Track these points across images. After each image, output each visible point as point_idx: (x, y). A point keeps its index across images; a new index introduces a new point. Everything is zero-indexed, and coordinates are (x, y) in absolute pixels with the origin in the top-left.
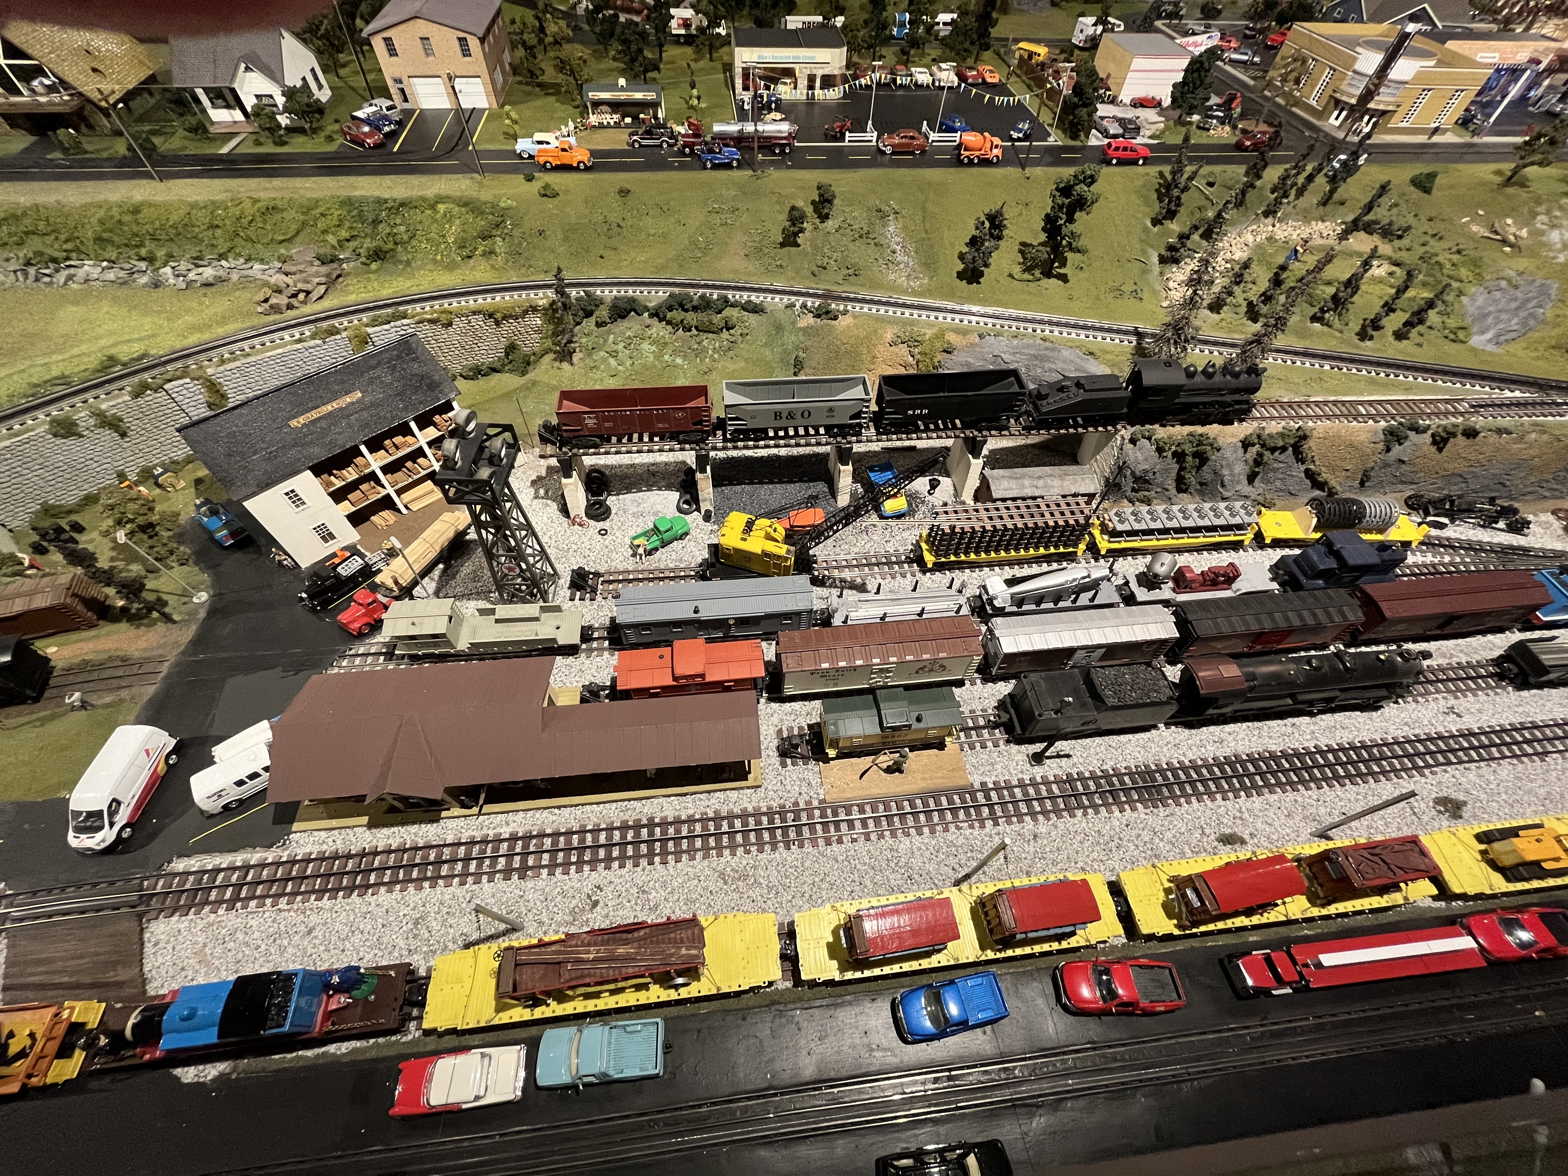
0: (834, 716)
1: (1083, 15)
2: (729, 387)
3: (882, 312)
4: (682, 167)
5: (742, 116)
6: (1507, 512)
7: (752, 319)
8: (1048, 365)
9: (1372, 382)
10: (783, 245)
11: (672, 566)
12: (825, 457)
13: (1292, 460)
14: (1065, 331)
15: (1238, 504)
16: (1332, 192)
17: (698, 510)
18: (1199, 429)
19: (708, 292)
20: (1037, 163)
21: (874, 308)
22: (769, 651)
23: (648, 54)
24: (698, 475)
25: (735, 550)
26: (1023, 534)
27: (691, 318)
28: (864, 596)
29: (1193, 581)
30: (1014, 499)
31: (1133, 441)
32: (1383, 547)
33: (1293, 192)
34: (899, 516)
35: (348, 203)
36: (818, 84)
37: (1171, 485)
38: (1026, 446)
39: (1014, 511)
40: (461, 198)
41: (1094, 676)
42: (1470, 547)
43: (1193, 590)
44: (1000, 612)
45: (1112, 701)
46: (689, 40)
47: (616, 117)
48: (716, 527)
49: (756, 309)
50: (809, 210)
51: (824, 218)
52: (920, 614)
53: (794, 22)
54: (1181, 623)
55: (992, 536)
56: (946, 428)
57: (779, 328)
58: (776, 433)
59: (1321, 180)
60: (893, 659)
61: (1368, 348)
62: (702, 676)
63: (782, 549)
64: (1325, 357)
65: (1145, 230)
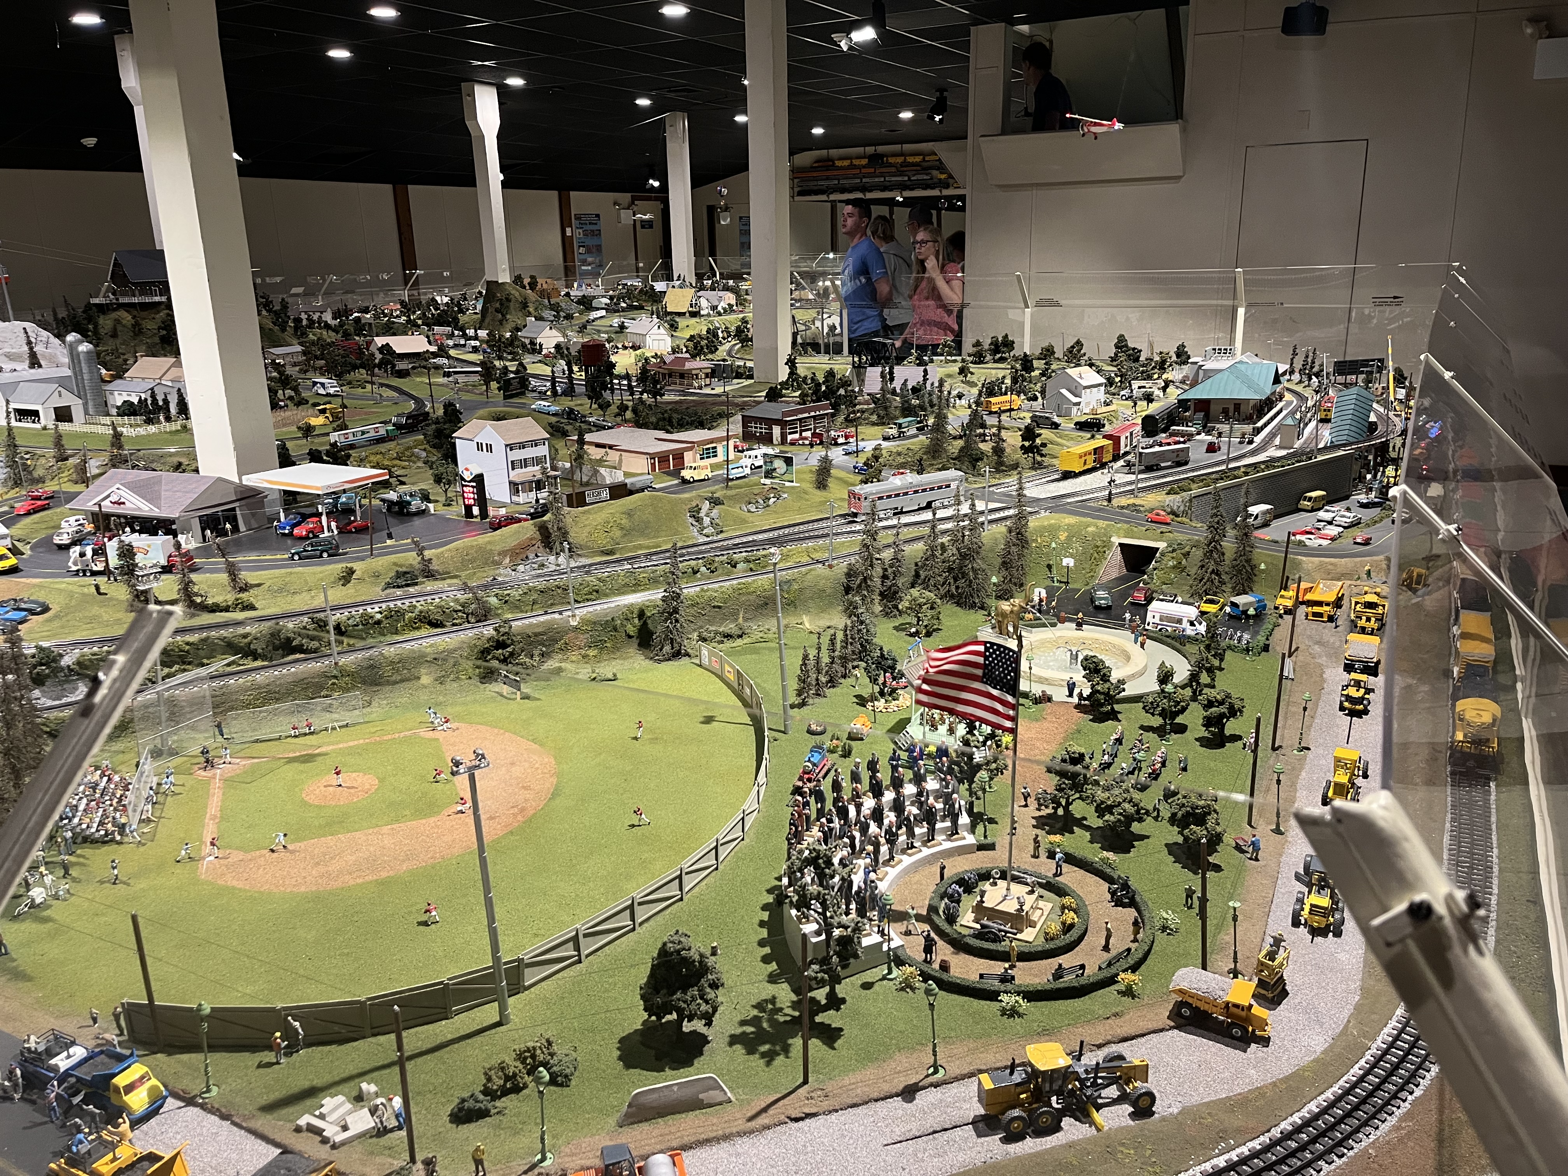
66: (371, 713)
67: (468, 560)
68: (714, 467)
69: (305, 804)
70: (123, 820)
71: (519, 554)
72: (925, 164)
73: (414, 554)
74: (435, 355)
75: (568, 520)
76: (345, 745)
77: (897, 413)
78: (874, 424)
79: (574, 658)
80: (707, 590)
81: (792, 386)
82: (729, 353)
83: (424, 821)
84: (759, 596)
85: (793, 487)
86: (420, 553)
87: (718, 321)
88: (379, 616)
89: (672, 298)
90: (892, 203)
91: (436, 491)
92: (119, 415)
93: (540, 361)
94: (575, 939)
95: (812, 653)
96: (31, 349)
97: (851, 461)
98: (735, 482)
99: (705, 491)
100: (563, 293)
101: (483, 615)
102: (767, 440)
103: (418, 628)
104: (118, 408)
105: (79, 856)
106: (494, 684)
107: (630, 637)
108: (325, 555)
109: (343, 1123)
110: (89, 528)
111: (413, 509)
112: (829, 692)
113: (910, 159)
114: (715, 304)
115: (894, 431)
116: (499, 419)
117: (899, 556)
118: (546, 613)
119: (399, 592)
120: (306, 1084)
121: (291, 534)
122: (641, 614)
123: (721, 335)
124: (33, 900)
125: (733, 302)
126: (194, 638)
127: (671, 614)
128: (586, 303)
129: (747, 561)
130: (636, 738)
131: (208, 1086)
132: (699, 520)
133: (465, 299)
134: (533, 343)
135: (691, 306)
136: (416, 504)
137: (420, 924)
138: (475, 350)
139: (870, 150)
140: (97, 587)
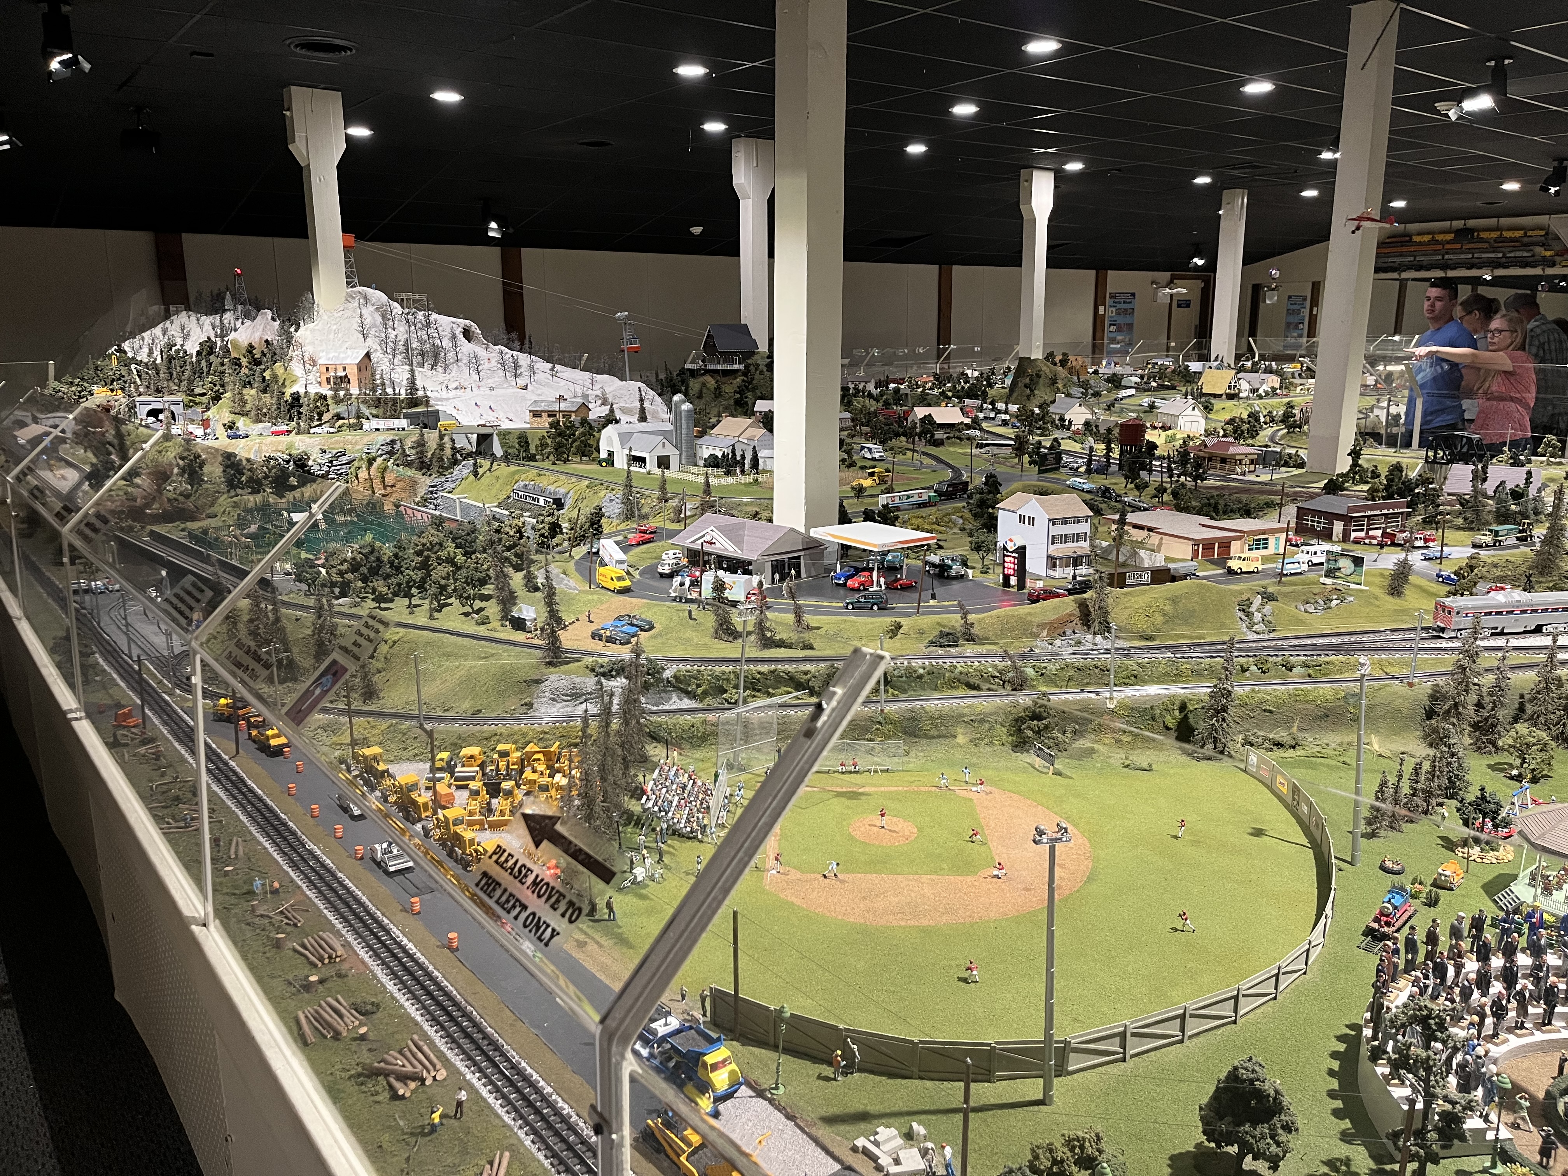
66: (909, 762)
67: (1007, 628)
68: (1265, 559)
69: (851, 838)
70: (705, 822)
71: (1057, 629)
72: (1526, 239)
73: (958, 616)
74: (968, 427)
75: (1110, 601)
76: (886, 789)
77: (1490, 518)
78: (1459, 528)
79: (1107, 741)
80: (1259, 692)
81: (1353, 478)
82: (1272, 438)
83: (961, 878)
84: (1318, 706)
85: (1361, 591)
86: (964, 616)
87: (1257, 405)
88: (921, 671)
89: (1209, 379)
90: (1478, 281)
91: (974, 558)
92: (705, 466)
93: (1069, 438)
94: (1123, 1035)
95: (1392, 780)
96: (642, 405)
97: (1432, 569)
98: (1289, 578)
99: (1257, 584)
100: (1090, 371)
101: (1019, 684)
102: (1327, 535)
103: (956, 688)
104: (705, 460)
105: (669, 846)
106: (1025, 754)
107: (1168, 728)
108: (875, 607)
109: (895, 1156)
110: (685, 562)
111: (953, 573)
112: (1406, 827)
113: (1507, 234)
114: (1256, 387)
115: (1488, 539)
116: (1041, 494)
117: (1503, 685)
118: (1082, 691)
119: (941, 651)
120: (860, 1108)
121: (845, 584)
122: (1183, 707)
123: (1262, 419)
124: (636, 877)
125: (1277, 385)
126: (765, 668)
127: (1218, 712)
128: (1116, 382)
129: (1306, 665)
130: (1176, 837)
131: (777, 1084)
132: (1249, 615)
133: (993, 374)
134: (1062, 419)
135: (1230, 388)
136: (956, 568)
137: (960, 979)
138: (1005, 423)
139: (1458, 224)
140: (690, 612)
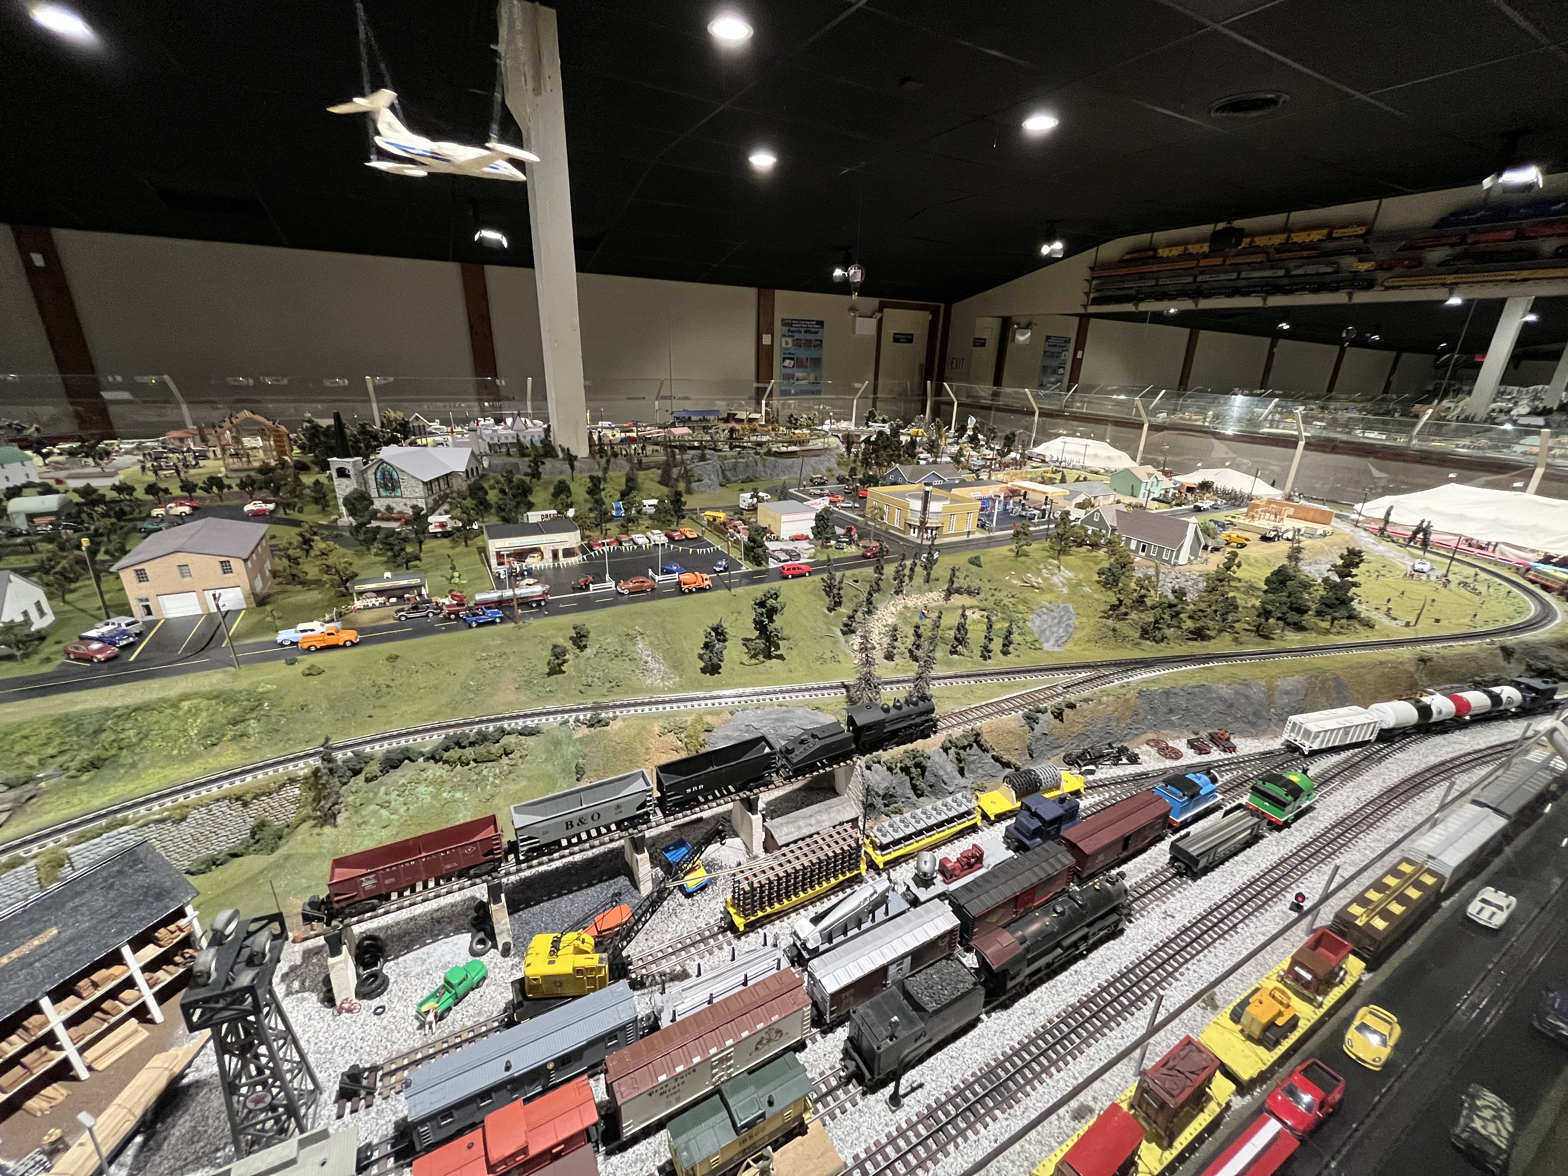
0: (683, 1138)
1: (742, 490)
2: (518, 810)
3: (647, 710)
4: (449, 629)
5: (500, 583)
6: (1123, 750)
7: (531, 741)
8: (789, 724)
9: (1002, 686)
10: (549, 674)
11: (469, 1024)
12: (620, 851)
13: (980, 752)
14: (793, 695)
15: (959, 796)
16: (928, 574)
17: (495, 946)
18: (909, 746)
19: (483, 727)
20: (739, 585)
21: (639, 709)
22: (598, 1089)
23: (409, 549)
24: (493, 907)
25: (545, 977)
26: (812, 871)
27: (469, 753)
28: (687, 983)
29: (954, 869)
30: (795, 842)
31: (869, 768)
32: (1062, 800)
33: (906, 579)
34: (703, 888)
35: (63, 721)
36: (561, 554)
37: (911, 794)
38: (794, 792)
39: (798, 853)
40: (210, 693)
41: (909, 987)
42: (1116, 782)
43: (959, 877)
44: (816, 953)
45: (931, 1007)
46: (446, 535)
47: (381, 600)
48: (517, 960)
49: (532, 732)
50: (569, 645)
51: (582, 648)
52: (745, 984)
53: (534, 517)
54: (958, 910)
55: (788, 881)
56: (723, 795)
57: (557, 743)
58: (569, 841)
59: (919, 569)
60: (729, 1042)
61: (991, 665)
62: (524, 1150)
63: (594, 960)
64: (968, 676)
65: (825, 615)
